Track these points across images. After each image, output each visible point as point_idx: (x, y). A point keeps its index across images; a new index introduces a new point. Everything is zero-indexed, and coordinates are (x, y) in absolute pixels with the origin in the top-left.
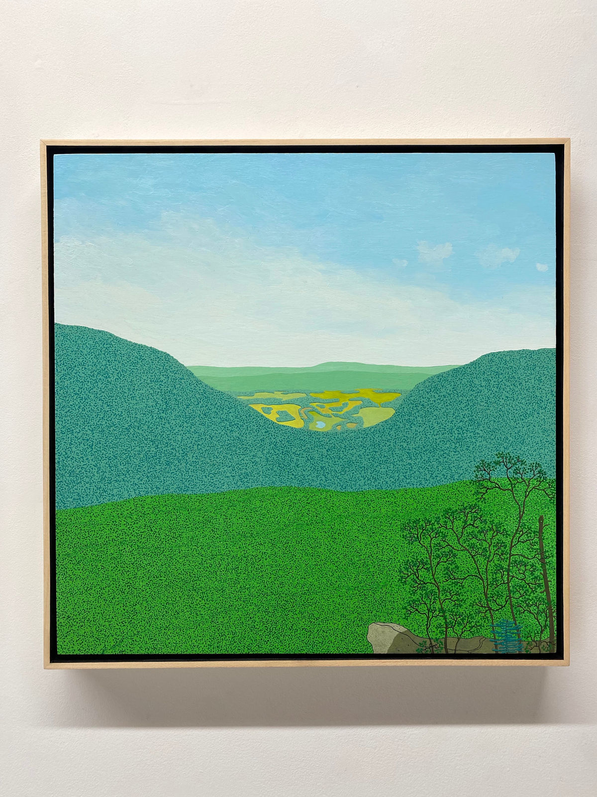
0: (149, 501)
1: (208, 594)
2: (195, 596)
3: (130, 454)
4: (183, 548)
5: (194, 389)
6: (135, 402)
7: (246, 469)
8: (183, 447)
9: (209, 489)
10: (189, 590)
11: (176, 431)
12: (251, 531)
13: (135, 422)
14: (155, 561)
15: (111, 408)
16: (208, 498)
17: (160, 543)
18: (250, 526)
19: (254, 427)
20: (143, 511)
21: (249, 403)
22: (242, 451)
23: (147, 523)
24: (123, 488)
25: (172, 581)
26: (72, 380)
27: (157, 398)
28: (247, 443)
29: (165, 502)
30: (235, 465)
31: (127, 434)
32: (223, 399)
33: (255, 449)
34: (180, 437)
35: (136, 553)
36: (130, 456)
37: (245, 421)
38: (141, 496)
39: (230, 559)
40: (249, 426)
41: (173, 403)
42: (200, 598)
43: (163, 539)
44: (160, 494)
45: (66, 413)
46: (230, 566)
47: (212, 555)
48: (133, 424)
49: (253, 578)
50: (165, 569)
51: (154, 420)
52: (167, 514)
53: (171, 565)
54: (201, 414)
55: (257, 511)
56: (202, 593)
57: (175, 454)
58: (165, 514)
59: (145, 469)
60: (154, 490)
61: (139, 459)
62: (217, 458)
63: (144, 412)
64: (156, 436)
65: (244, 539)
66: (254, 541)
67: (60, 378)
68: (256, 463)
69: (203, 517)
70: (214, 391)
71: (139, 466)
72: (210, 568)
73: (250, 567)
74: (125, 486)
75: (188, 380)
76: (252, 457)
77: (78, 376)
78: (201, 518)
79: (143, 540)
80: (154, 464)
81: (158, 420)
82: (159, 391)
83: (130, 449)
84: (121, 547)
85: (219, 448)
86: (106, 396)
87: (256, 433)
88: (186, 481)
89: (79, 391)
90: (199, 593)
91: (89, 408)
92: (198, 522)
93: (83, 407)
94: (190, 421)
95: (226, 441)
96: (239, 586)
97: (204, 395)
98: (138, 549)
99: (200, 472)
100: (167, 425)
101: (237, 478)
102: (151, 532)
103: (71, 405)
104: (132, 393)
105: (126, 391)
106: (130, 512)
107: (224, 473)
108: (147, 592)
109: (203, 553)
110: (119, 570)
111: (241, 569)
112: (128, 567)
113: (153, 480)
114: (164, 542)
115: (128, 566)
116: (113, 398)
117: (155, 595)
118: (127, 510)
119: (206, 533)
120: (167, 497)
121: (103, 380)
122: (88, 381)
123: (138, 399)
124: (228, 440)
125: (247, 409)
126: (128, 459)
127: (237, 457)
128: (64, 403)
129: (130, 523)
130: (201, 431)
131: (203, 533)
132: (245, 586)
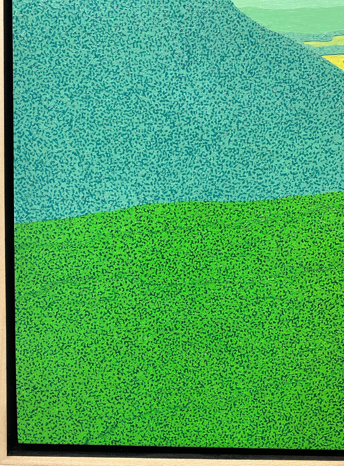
0: (159, 211)
1: (250, 357)
2: (228, 360)
3: (131, 136)
4: (212, 286)
5: (234, 29)
6: (138, 50)
7: (315, 162)
8: (215, 125)
9: (254, 194)
10: (220, 351)
11: (204, 98)
12: (320, 261)
13: (138, 83)
14: (168, 305)
15: (101, 61)
16: (252, 209)
17: (176, 276)
18: (319, 254)
19: (329, 94)
20: (151, 227)
21: (323, 54)
22: (309, 133)
23: (157, 246)
24: (119, 191)
25: (194, 336)
26: (39, 15)
27: (174, 44)
28: (318, 120)
29: (185, 213)
30: (296, 156)
31: (126, 102)
32: (280, 46)
33: (331, 130)
34: (209, 108)
35: (139, 292)
36: (131, 139)
37: (315, 82)
38: (147, 204)
39: (285, 305)
40: (322, 92)
41: (199, 52)
42: (237, 363)
43: (181, 271)
44: (177, 201)
45: (31, 67)
46: (286, 315)
47: (257, 298)
48: (135, 87)
49: (321, 334)
50: (183, 317)
51: (169, 80)
52: (186, 233)
53: (192, 310)
54: (244, 71)
55: (331, 231)
56: (241, 355)
57: (202, 137)
58: (184, 232)
59: (153, 160)
60: (168, 194)
61: (144, 145)
62: (269, 143)
63: (153, 68)
64: (171, 106)
65: (308, 274)
66: (324, 277)
67: (21, 11)
68: (331, 152)
69: (244, 238)
70: (267, 33)
71: (144, 155)
72: (253, 318)
73: (317, 318)
74: (123, 188)
75: (223, 14)
76: (325, 143)
77: (49, 8)
78: (240, 240)
79: (150, 272)
80: (168, 152)
81: (174, 81)
82: (178, 32)
83: (130, 128)
84: (116, 282)
85: (272, 127)
86: (93, 40)
87: (333, 104)
88: (218, 181)
89: (50, 32)
90: (236, 356)
91: (66, 60)
92: (236, 246)
93: (57, 58)
94: (227, 83)
95: (284, 117)
96: (298, 347)
97: (250, 39)
98: (142, 285)
99: (241, 166)
100: (189, 89)
101: (300, 176)
102: (162, 260)
103: (39, 56)
104: (134, 35)
105: (125, 32)
106: (130, 229)
107: (279, 168)
108: (155, 353)
109: (243, 293)
110: (113, 318)
111: (302, 321)
112: (125, 313)
113: (167, 178)
114: (182, 276)
115: (127, 312)
116: (104, 44)
117: (167, 356)
118: (125, 225)
119: (248, 263)
120: (187, 206)
121: (89, 14)
122: (65, 17)
123: (144, 46)
124: (287, 114)
125: (319, 63)
126: (128, 143)
127: (302, 142)
128: (27, 52)
129: (130, 246)
130: (244, 99)
131: (243, 263)
132: (308, 346)
